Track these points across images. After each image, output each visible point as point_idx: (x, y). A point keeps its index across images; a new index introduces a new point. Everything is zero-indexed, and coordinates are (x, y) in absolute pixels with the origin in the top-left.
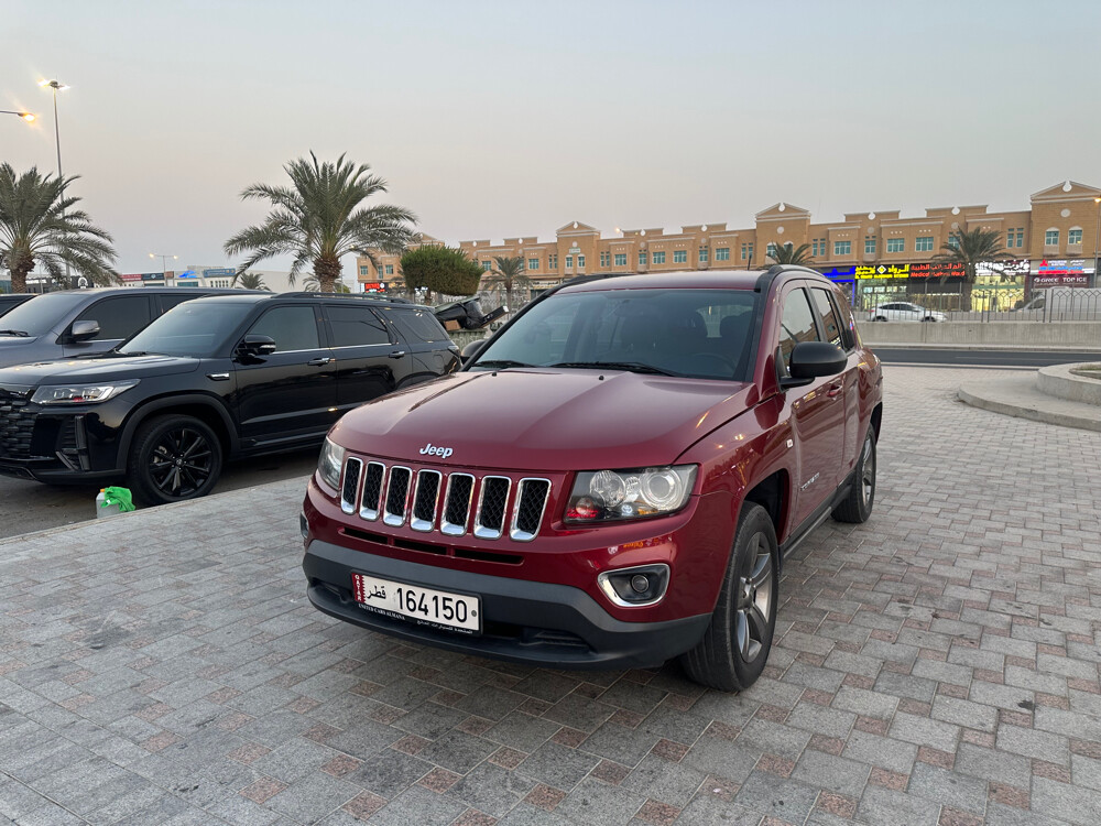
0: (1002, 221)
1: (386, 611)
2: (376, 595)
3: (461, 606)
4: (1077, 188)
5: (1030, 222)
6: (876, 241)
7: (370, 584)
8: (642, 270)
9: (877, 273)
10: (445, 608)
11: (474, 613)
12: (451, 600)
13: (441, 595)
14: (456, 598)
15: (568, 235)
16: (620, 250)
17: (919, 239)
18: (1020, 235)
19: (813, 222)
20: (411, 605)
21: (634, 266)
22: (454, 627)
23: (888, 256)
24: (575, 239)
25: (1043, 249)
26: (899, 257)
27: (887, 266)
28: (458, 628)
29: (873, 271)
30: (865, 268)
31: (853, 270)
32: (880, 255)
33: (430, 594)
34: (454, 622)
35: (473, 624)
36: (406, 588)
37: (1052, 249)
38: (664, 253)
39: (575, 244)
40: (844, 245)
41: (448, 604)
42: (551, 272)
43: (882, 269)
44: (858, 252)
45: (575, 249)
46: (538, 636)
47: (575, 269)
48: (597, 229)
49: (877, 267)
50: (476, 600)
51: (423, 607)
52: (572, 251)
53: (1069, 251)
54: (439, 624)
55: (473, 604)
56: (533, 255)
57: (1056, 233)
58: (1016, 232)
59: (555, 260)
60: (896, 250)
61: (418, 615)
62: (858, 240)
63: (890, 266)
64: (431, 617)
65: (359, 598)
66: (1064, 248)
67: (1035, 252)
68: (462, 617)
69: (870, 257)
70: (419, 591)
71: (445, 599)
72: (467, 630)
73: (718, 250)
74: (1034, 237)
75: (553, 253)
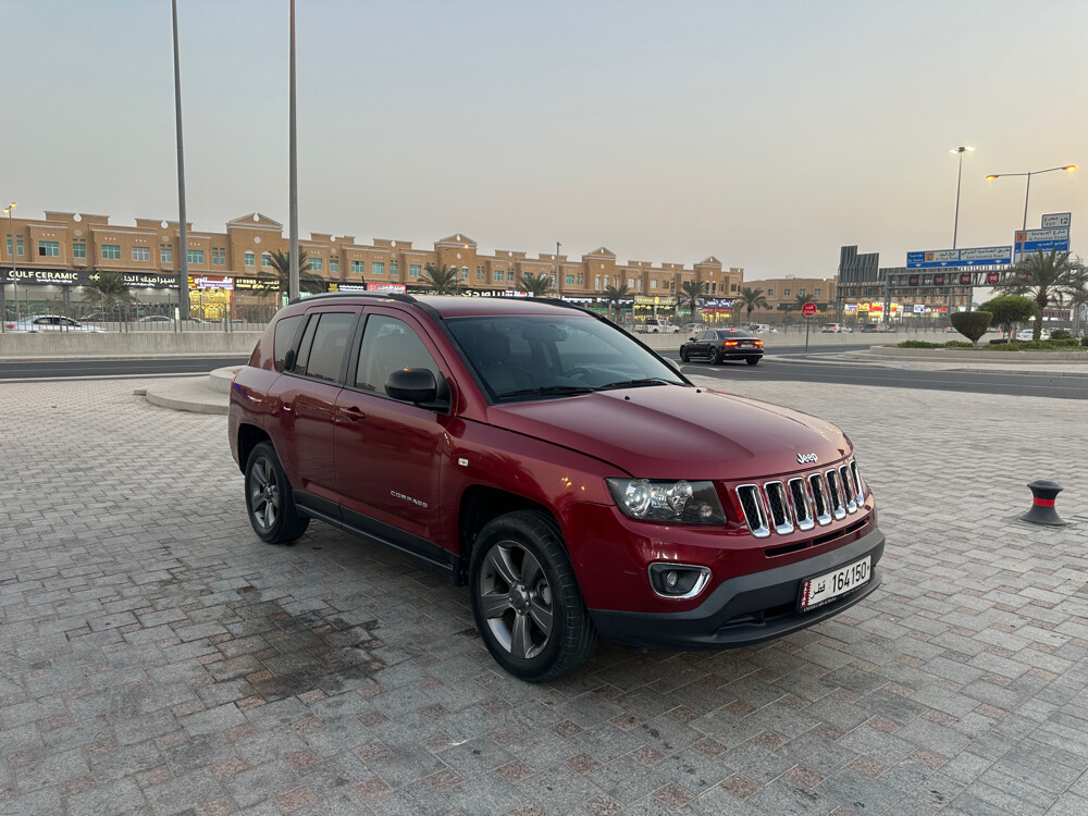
2: (818, 592)
3: (864, 566)
10: (857, 574)
11: (868, 568)
12: (860, 566)
20: (841, 584)
33: (851, 567)
34: (860, 581)
35: (867, 576)
36: (838, 573)
50: (870, 557)
51: (847, 581)
55: (868, 561)
61: (844, 589)
64: (850, 586)
65: (803, 604)
68: (863, 575)
70: (846, 570)
71: (857, 567)
72: (865, 582)
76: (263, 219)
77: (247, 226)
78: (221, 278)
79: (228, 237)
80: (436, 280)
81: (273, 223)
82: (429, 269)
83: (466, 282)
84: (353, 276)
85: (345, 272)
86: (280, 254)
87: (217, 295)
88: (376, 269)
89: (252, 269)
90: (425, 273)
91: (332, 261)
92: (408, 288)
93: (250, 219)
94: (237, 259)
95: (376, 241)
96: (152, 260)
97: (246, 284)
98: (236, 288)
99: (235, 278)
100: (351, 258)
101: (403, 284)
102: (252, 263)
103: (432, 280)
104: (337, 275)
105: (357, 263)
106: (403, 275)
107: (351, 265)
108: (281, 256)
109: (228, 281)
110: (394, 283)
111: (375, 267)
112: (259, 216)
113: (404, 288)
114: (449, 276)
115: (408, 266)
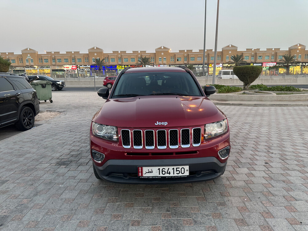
0: (150, 55)
1: (153, 177)
2: (148, 172)
3: (183, 169)
4: (164, 48)
5: (155, 56)
6: (121, 58)
7: (145, 169)
8: (54, 64)
9: (122, 67)
10: (177, 171)
11: (187, 170)
12: (179, 168)
13: (175, 167)
14: (181, 167)
15: (26, 52)
16: (46, 58)
17: (131, 59)
18: (154, 59)
19: (104, 53)
20: (164, 173)
21: (51, 63)
22: (180, 176)
23: (124, 63)
24: (29, 53)
25: (158, 62)
26: (127, 63)
27: (124, 66)
28: (182, 176)
29: (121, 67)
30: (119, 66)
31: (116, 66)
32: (122, 63)
33: (171, 168)
34: (180, 174)
35: (187, 173)
36: (161, 168)
37: (160, 62)
38: (61, 59)
39: (29, 55)
40: (113, 59)
41: (178, 169)
42: (20, 64)
43: (123, 66)
44: (117, 61)
45: (29, 57)
46: (202, 173)
47: (30, 63)
48: (37, 51)
49: (122, 66)
50: (188, 166)
51: (168, 172)
52: (28, 57)
53: (164, 63)
54: (175, 176)
55: (187, 168)
56: (13, 58)
57: (161, 59)
58: (153, 58)
59: (22, 60)
60: (126, 61)
61: (167, 175)
62: (117, 58)
63: (125, 66)
64: (172, 175)
65: (140, 175)
66: (163, 62)
67: (157, 63)
68: (183, 172)
69: (120, 63)
70: (166, 168)
71: (177, 168)
72: (186, 176)
73: (78, 59)
74: (156, 59)
75: (21, 58)
76: (232, 46)
77: (228, 48)
78: (219, 64)
79: (222, 52)
80: (286, 60)
81: (235, 47)
82: (284, 57)
83: (300, 60)
84: (258, 61)
85: (256, 60)
86: (234, 56)
87: (218, 69)
88: (266, 58)
89: (227, 61)
90: (284, 59)
91: (252, 57)
92: (277, 63)
93: (228, 46)
94: (224, 58)
95: (267, 49)
96: (202, 60)
97: (226, 65)
98: (223, 67)
99: (223, 64)
100: (258, 55)
101: (275, 62)
102: (228, 59)
103: (285, 60)
104: (253, 61)
105: (260, 57)
106: (276, 59)
107: (258, 57)
108: (235, 56)
109: (221, 64)
110: (272, 62)
111: (266, 57)
112: (231, 45)
113: (275, 63)
114: (292, 58)
115: (278, 56)
